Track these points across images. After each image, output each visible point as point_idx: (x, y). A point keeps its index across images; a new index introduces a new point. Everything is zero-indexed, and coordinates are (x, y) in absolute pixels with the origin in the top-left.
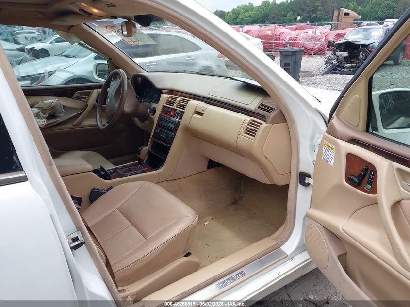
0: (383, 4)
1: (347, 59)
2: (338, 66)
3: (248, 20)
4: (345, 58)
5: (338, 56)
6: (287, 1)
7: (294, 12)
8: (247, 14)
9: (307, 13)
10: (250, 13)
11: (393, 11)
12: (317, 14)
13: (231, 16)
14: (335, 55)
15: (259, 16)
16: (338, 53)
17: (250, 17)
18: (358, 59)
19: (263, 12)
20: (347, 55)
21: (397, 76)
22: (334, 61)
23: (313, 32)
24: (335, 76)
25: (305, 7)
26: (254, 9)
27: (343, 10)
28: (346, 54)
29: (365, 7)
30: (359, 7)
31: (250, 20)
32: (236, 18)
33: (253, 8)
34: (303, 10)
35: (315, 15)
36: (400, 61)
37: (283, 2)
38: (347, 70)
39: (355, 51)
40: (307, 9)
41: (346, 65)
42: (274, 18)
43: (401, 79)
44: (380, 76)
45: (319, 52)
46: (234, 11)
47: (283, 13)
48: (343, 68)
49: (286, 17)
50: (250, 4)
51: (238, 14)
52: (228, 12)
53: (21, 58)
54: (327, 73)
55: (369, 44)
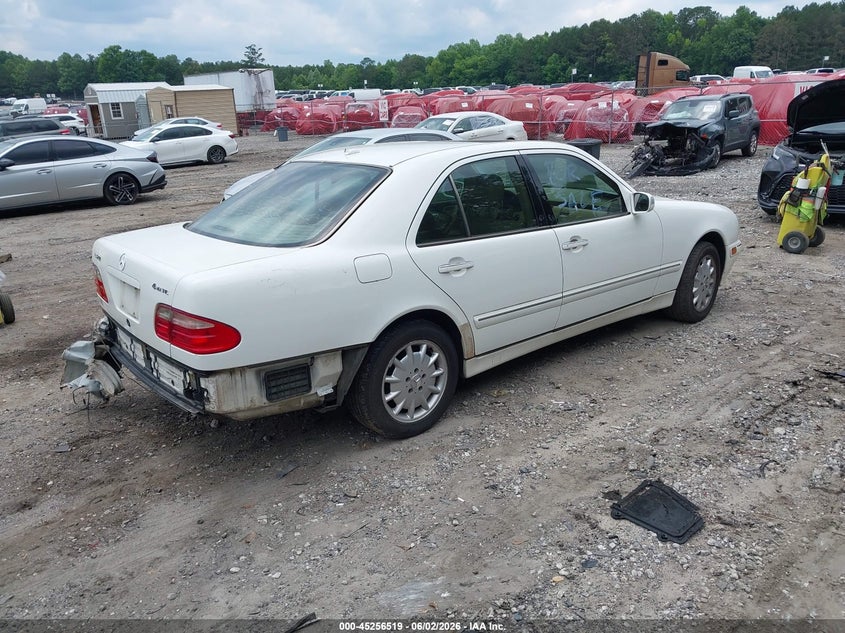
0: (732, 34)
1: (668, 152)
2: (655, 163)
3: (472, 73)
4: (664, 149)
5: (653, 148)
6: (546, 34)
7: (561, 55)
8: (469, 61)
9: (587, 56)
10: (475, 59)
11: (752, 46)
12: (604, 56)
13: (437, 65)
14: (648, 145)
15: (493, 65)
16: (653, 143)
17: (475, 66)
18: (684, 150)
19: (499, 58)
20: (667, 145)
21: (745, 176)
22: (647, 156)
23: (608, 104)
24: (650, 179)
25: (582, 45)
26: (482, 52)
27: (655, 55)
28: (665, 143)
29: (699, 40)
30: (687, 40)
31: (476, 72)
32: (448, 71)
33: (480, 49)
34: (578, 49)
35: (600, 59)
36: (752, 149)
37: (538, 36)
38: (669, 169)
39: (679, 138)
40: (585, 47)
41: (666, 161)
42: (521, 67)
43: (750, 179)
44: (719, 177)
45: (621, 139)
46: (442, 56)
47: (540, 57)
48: (662, 165)
49: (545, 63)
50: (472, 41)
51: (452, 61)
52: (431, 59)
53: (153, 172)
54: (638, 174)
55: (700, 127)
